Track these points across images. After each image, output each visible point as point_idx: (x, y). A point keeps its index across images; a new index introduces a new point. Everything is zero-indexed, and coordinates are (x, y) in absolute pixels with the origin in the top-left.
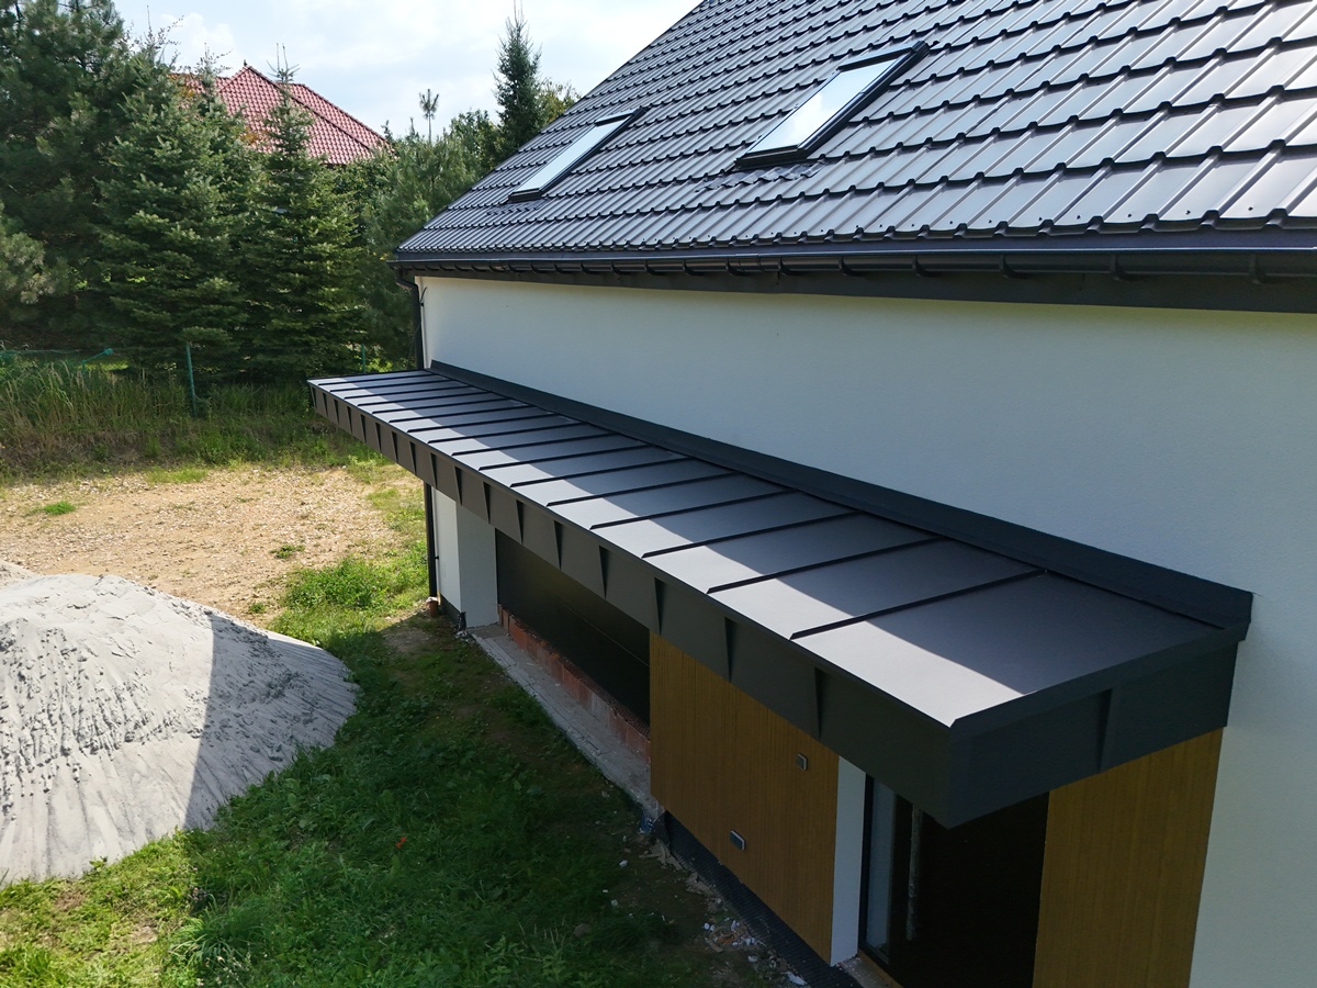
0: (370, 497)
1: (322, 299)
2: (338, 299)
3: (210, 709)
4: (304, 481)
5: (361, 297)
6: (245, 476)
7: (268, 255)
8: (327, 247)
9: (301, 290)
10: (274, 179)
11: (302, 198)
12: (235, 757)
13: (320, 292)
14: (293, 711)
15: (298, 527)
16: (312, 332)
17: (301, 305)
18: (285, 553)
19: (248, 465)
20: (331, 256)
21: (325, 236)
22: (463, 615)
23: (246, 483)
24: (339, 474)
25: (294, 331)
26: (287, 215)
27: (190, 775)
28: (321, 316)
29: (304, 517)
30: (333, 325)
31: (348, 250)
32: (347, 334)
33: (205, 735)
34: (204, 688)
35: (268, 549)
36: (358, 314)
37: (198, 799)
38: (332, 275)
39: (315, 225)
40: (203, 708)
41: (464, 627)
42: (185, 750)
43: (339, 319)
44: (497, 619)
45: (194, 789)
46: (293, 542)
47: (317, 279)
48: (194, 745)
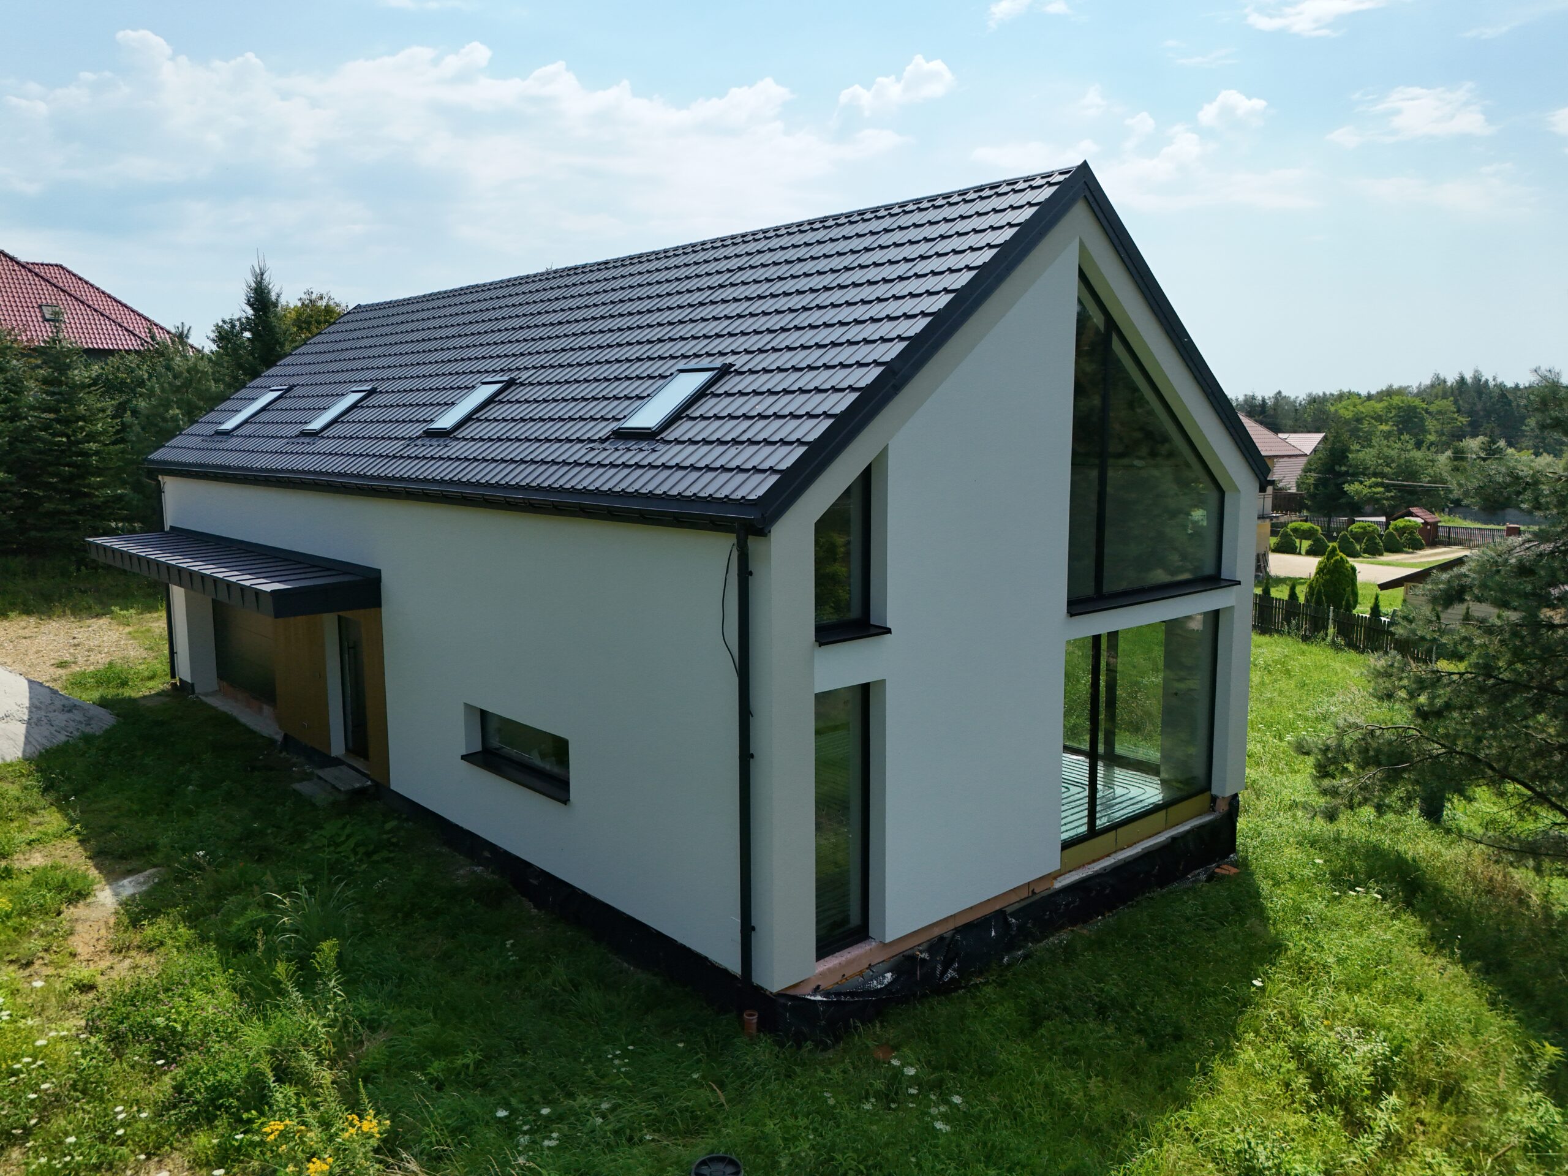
0: (130, 633)
1: (88, 486)
2: (102, 486)
3: (30, 712)
4: (73, 625)
5: (123, 483)
6: (23, 624)
7: (40, 452)
8: (93, 446)
9: (71, 478)
10: (47, 393)
11: (72, 406)
12: (47, 733)
13: (87, 481)
14: (78, 718)
15: (72, 651)
16: (80, 512)
17: (69, 491)
18: (62, 665)
19: (24, 617)
20: (97, 453)
21: (91, 437)
22: (192, 685)
23: (24, 628)
24: (104, 621)
25: (64, 513)
26: (58, 421)
27: (22, 739)
28: (87, 500)
29: (75, 645)
30: (98, 507)
31: (111, 447)
32: (111, 514)
33: (29, 722)
34: (26, 703)
35: (48, 663)
36: (120, 498)
37: (28, 748)
38: (97, 468)
39: (82, 429)
40: (26, 711)
41: (193, 692)
42: (20, 730)
43: (103, 503)
44: (217, 688)
45: (25, 744)
46: (68, 658)
47: (85, 471)
48: (22, 729)
